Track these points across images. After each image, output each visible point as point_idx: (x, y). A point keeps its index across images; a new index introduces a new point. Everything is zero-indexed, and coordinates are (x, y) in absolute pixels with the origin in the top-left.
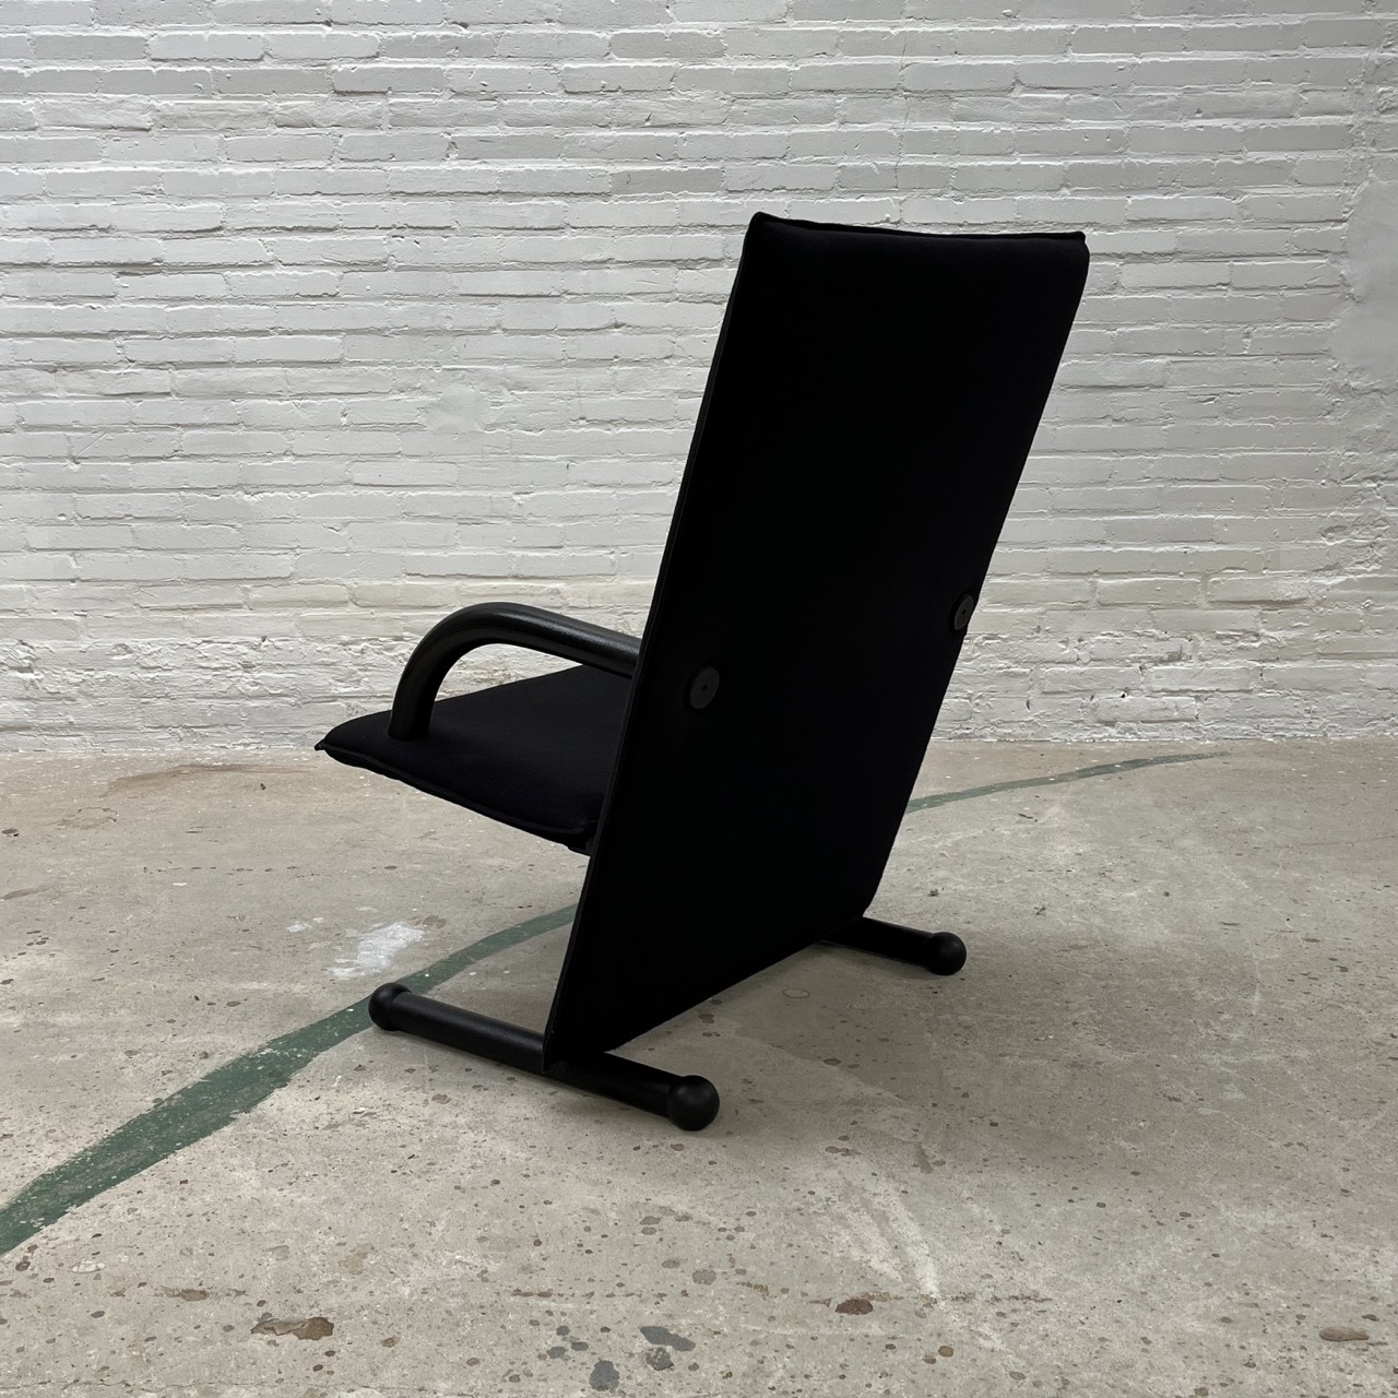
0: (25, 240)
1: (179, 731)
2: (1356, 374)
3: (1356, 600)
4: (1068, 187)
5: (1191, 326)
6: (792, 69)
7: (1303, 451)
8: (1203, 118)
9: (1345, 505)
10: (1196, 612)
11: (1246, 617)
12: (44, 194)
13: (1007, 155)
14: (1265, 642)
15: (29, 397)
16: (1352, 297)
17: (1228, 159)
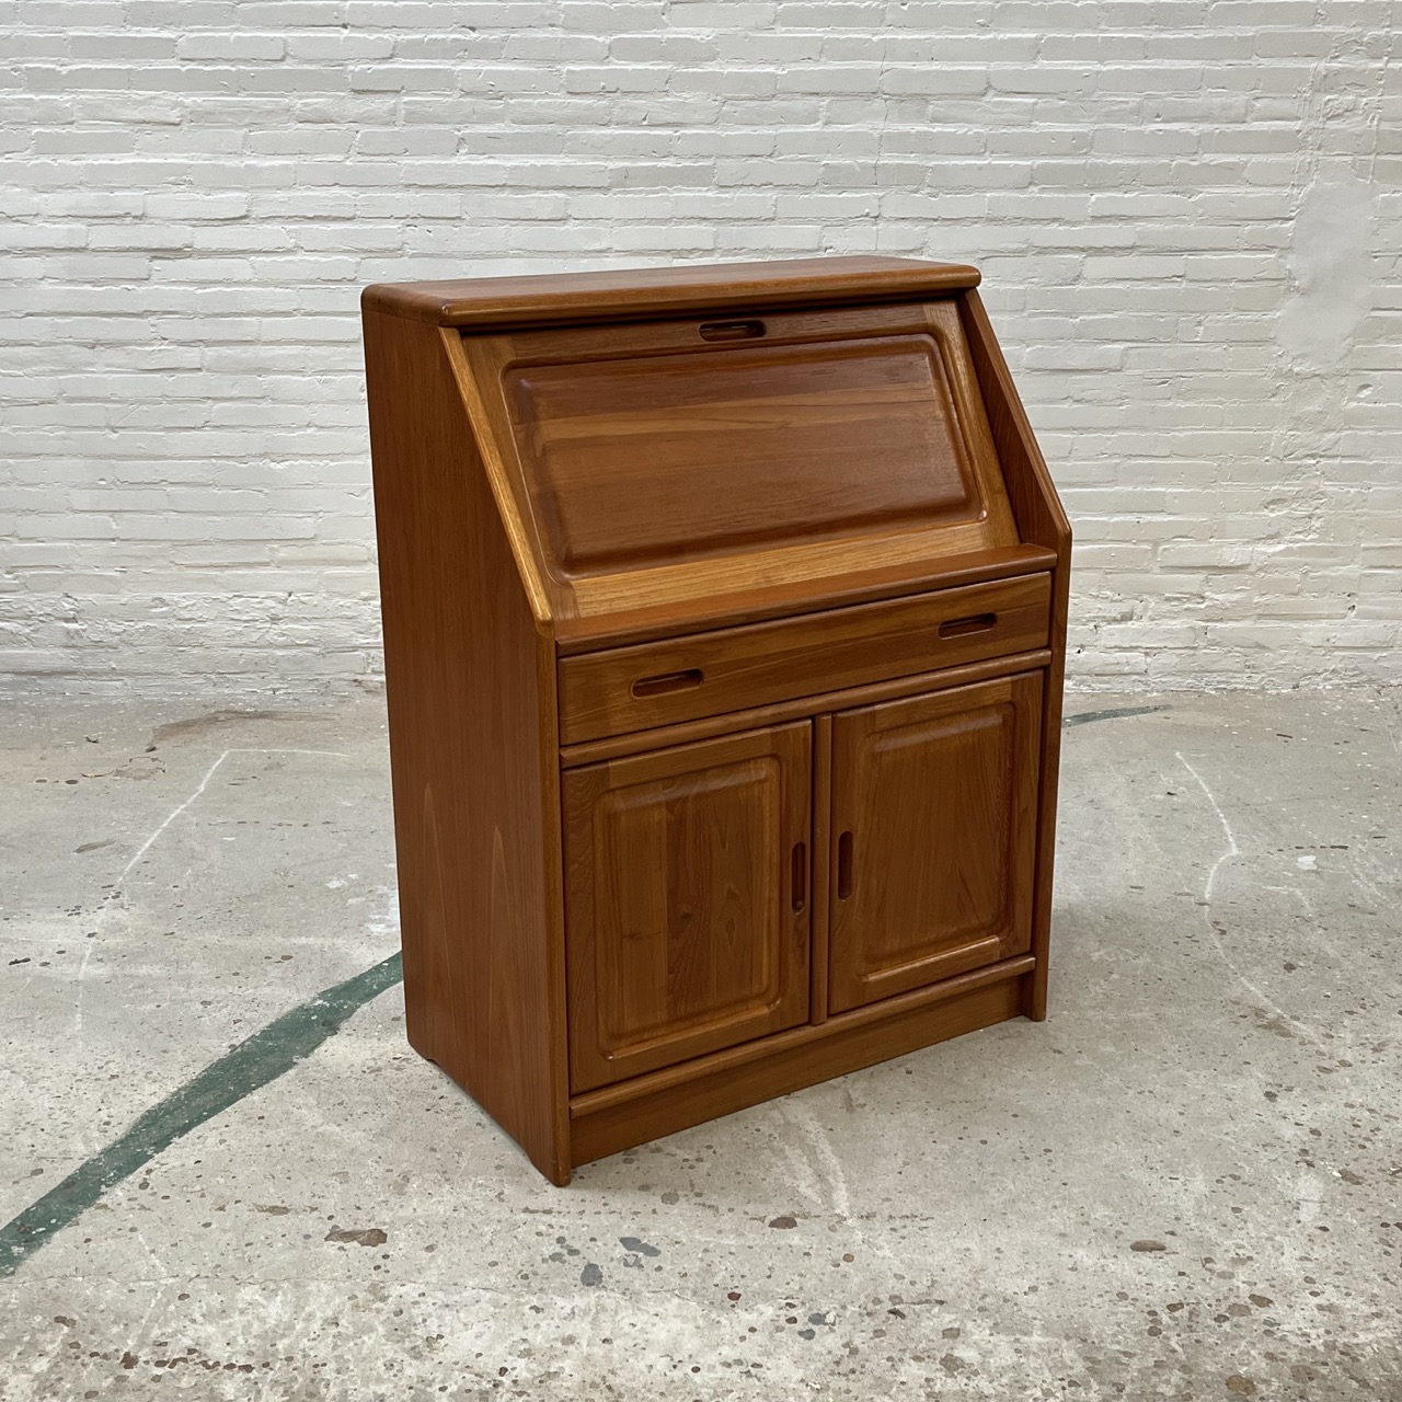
0: (62, 227)
1: (213, 676)
2: (1299, 360)
3: (1294, 566)
4: (1036, 185)
5: (1148, 314)
6: (779, 72)
7: (1249, 430)
8: (1163, 122)
9: (1286, 480)
10: (1148, 575)
11: (1193, 581)
12: (81, 183)
13: (980, 155)
14: (1210, 603)
15: (70, 372)
16: (1297, 289)
17: (1184, 161)
